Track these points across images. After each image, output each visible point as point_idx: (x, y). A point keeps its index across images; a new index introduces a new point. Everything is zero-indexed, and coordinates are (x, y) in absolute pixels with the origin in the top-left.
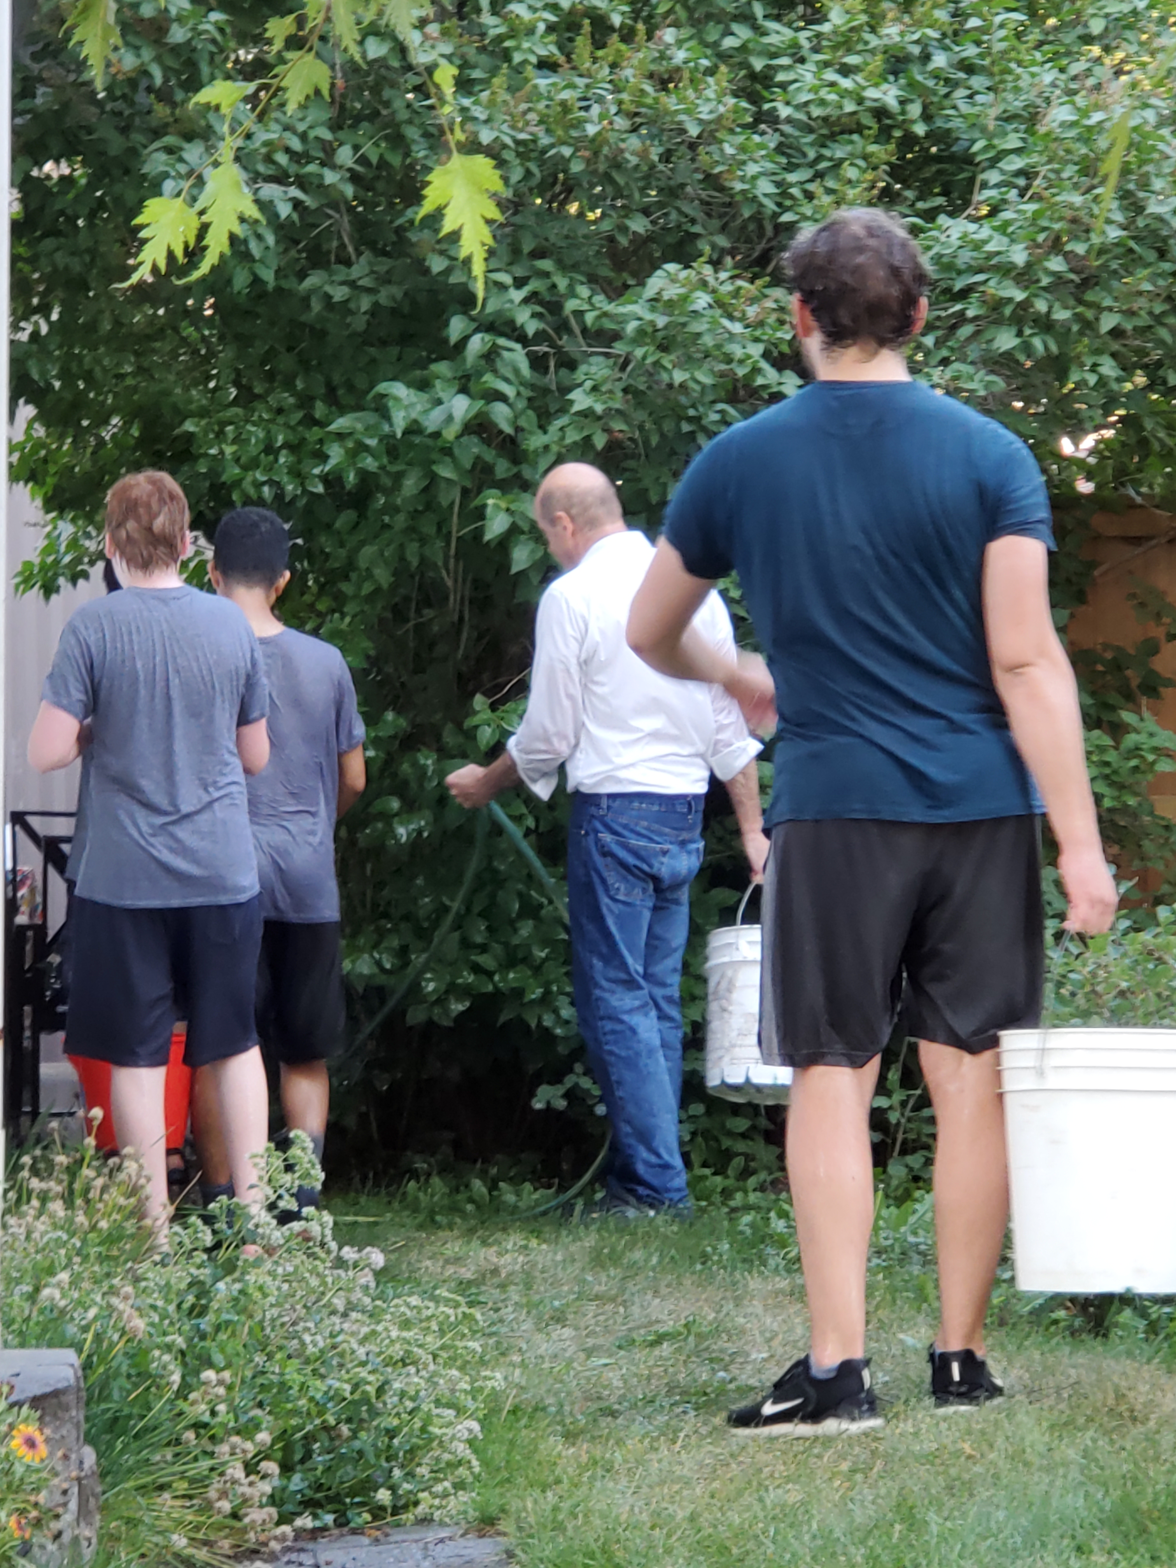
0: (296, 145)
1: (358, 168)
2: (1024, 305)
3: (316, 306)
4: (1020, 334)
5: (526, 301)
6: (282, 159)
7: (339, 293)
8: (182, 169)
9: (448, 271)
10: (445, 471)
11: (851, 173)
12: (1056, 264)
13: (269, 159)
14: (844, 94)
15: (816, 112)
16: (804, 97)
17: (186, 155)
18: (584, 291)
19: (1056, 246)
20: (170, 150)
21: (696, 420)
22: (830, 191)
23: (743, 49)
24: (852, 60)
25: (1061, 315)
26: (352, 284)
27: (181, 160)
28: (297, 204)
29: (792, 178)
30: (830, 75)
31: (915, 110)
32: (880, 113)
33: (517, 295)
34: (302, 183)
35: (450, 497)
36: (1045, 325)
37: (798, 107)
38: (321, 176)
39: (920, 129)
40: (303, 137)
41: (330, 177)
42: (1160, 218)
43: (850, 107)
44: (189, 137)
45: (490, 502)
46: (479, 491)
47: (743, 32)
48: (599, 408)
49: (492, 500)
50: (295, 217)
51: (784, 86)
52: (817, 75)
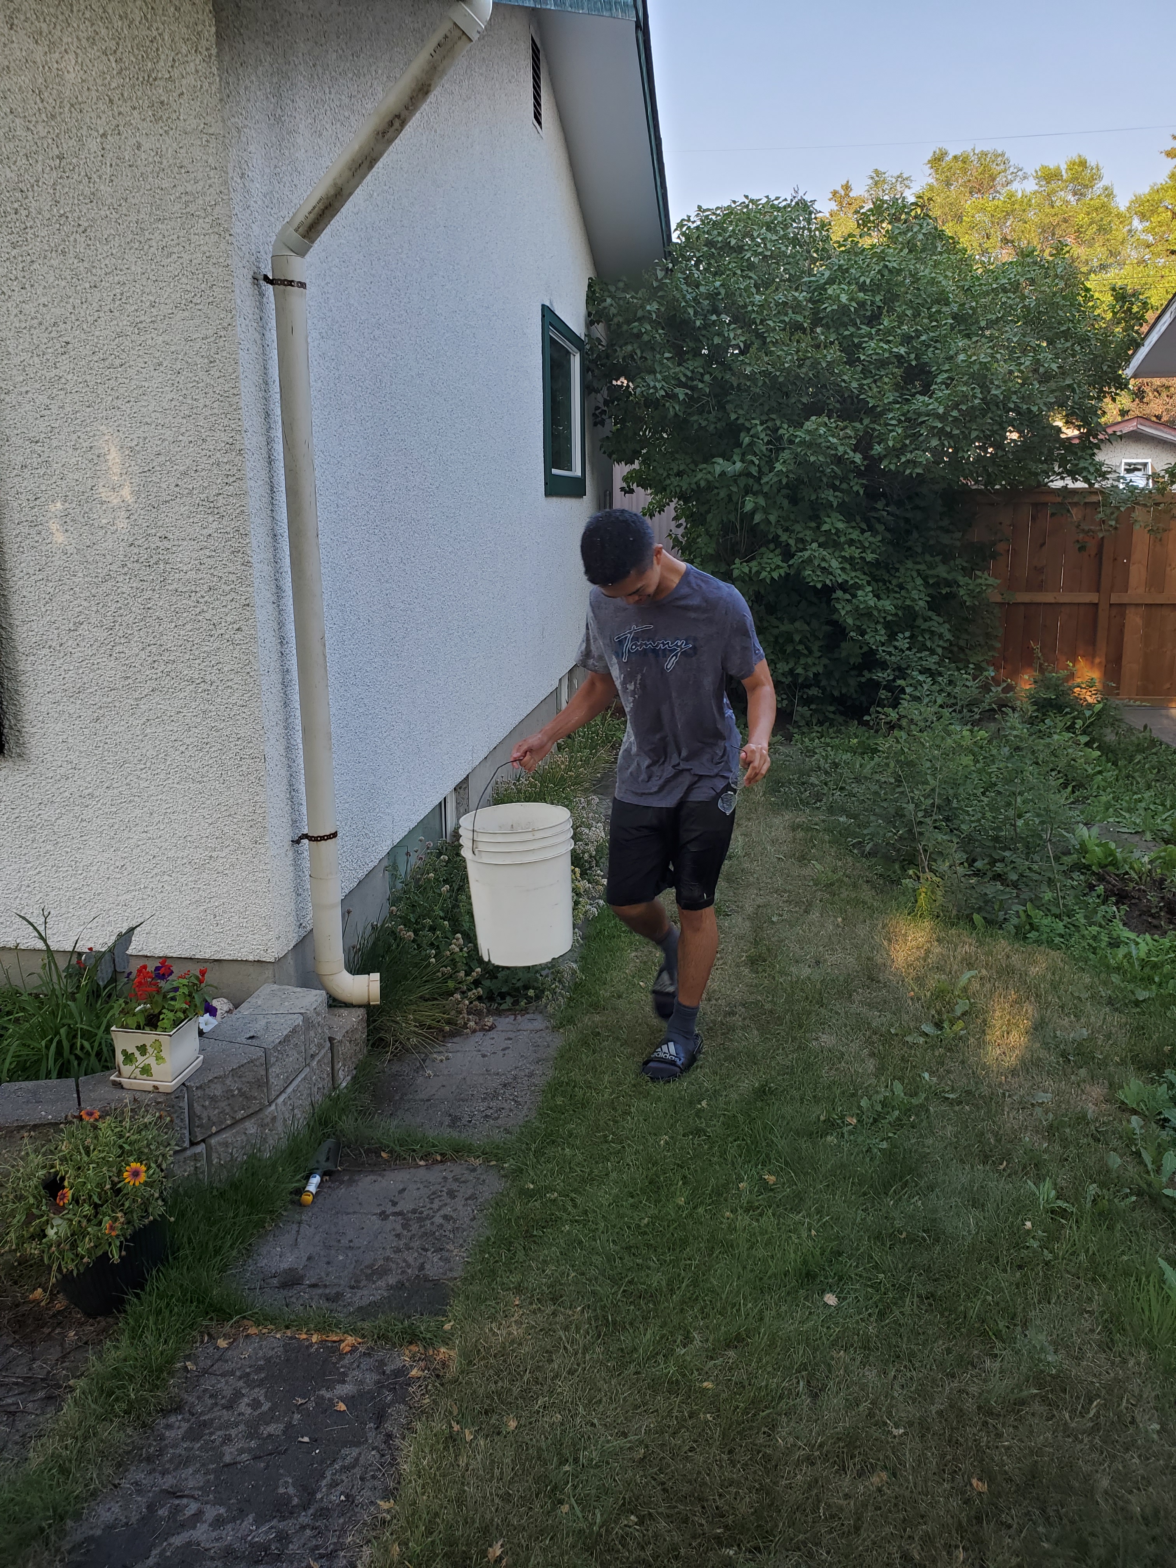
0: (689, 374)
1: (710, 382)
2: (943, 428)
4: (940, 439)
5: (764, 429)
6: (683, 379)
9: (737, 419)
10: (733, 488)
11: (886, 380)
12: (955, 413)
14: (884, 350)
15: (874, 357)
16: (870, 352)
19: (956, 406)
20: (643, 378)
21: (822, 472)
22: (878, 387)
23: (852, 335)
24: (891, 338)
25: (956, 432)
27: (646, 381)
28: (687, 395)
29: (865, 382)
30: (881, 344)
31: (913, 356)
32: (899, 357)
33: (760, 428)
34: (692, 388)
36: (950, 435)
37: (868, 356)
39: (914, 363)
40: (693, 372)
41: (700, 385)
42: (996, 395)
43: (886, 355)
47: (852, 329)
48: (784, 470)
51: (864, 348)
52: (877, 345)
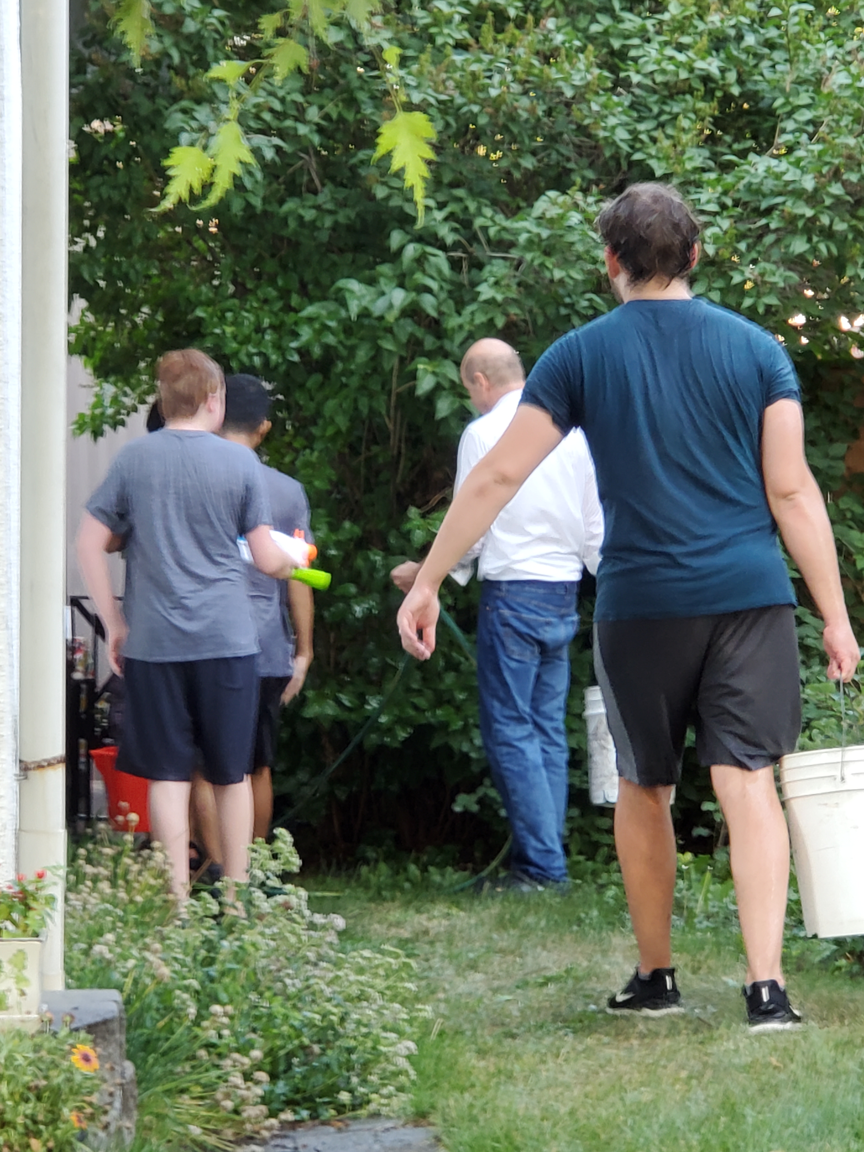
0: (277, 106)
1: (323, 123)
2: (813, 219)
3: (292, 224)
4: (809, 240)
5: (446, 219)
6: (267, 116)
7: (309, 215)
8: (194, 124)
9: (388, 198)
10: (388, 345)
11: (685, 123)
12: (836, 189)
13: (257, 117)
14: (679, 65)
15: (659, 78)
16: (651, 68)
17: (196, 115)
18: (488, 212)
19: (836, 175)
20: (185, 111)
21: (571, 306)
22: (668, 137)
23: (606, 32)
24: (685, 40)
25: (840, 226)
26: (318, 208)
27: (194, 119)
28: (278, 150)
29: (641, 127)
30: (669, 51)
31: (732, 76)
32: (706, 79)
33: (439, 215)
34: (281, 134)
35: (391, 364)
36: (828, 234)
37: (646, 75)
38: (296, 129)
39: (736, 91)
40: (283, 100)
41: (303, 130)
43: (684, 75)
44: (199, 101)
45: (421, 366)
46: (412, 359)
47: (605, 21)
48: (499, 298)
49: (422, 366)
50: (277, 159)
51: (635, 60)
52: (660, 52)
